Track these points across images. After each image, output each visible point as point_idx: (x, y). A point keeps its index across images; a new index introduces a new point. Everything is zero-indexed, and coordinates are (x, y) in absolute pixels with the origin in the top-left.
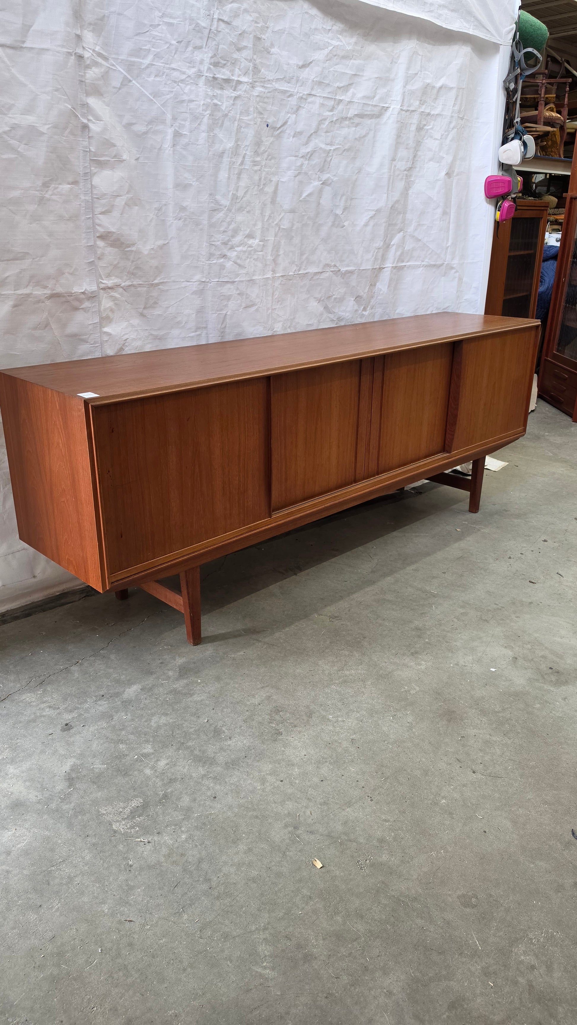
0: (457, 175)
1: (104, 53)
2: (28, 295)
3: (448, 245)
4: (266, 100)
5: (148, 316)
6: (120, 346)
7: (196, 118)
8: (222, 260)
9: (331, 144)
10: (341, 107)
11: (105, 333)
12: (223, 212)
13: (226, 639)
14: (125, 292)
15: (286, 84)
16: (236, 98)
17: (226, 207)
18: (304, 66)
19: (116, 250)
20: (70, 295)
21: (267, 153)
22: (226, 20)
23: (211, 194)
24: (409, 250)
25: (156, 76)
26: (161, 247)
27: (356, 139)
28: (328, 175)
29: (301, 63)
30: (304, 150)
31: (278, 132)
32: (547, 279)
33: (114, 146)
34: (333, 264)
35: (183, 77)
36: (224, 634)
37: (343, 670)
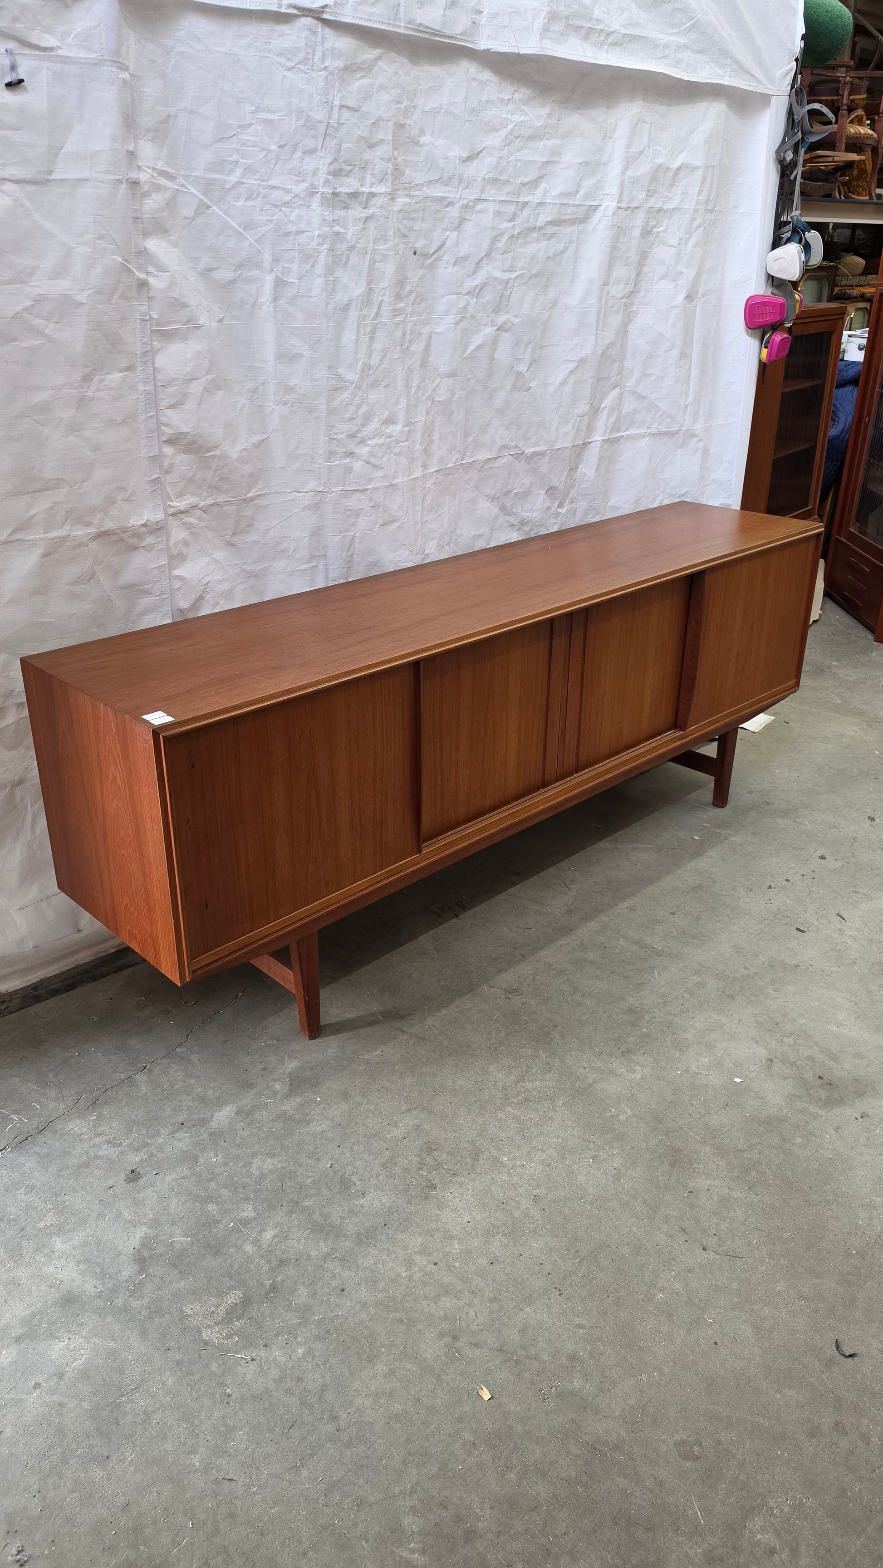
0: (703, 296)
1: (170, 170)
2: (64, 539)
3: (687, 403)
4: (413, 215)
5: (239, 545)
6: (199, 594)
7: (308, 257)
8: (348, 460)
9: (511, 270)
10: (526, 212)
11: (177, 577)
12: (349, 391)
13: (357, 1028)
14: (205, 515)
15: (443, 188)
16: (367, 219)
17: (352, 383)
18: (470, 158)
19: (191, 456)
20: (125, 530)
21: (414, 294)
22: (351, 105)
23: (330, 367)
24: (628, 413)
25: (247, 199)
26: (257, 445)
27: (548, 258)
28: (507, 316)
29: (465, 155)
30: (471, 283)
31: (431, 260)
32: (842, 417)
33: (185, 306)
34: (513, 444)
35: (288, 197)
36: (353, 1020)
37: (523, 1081)
